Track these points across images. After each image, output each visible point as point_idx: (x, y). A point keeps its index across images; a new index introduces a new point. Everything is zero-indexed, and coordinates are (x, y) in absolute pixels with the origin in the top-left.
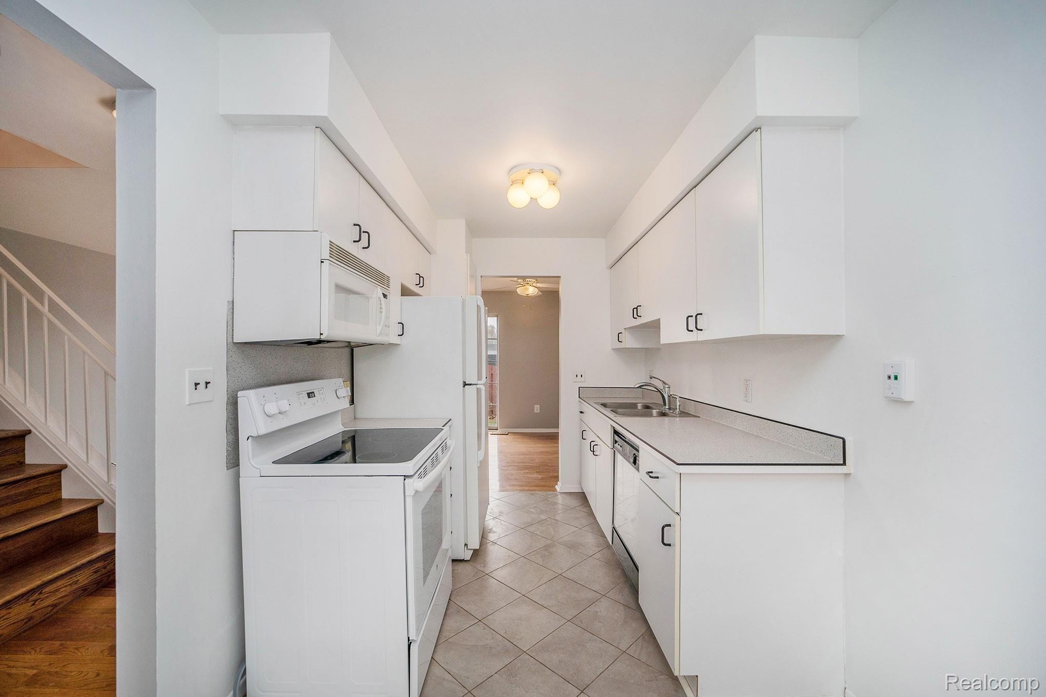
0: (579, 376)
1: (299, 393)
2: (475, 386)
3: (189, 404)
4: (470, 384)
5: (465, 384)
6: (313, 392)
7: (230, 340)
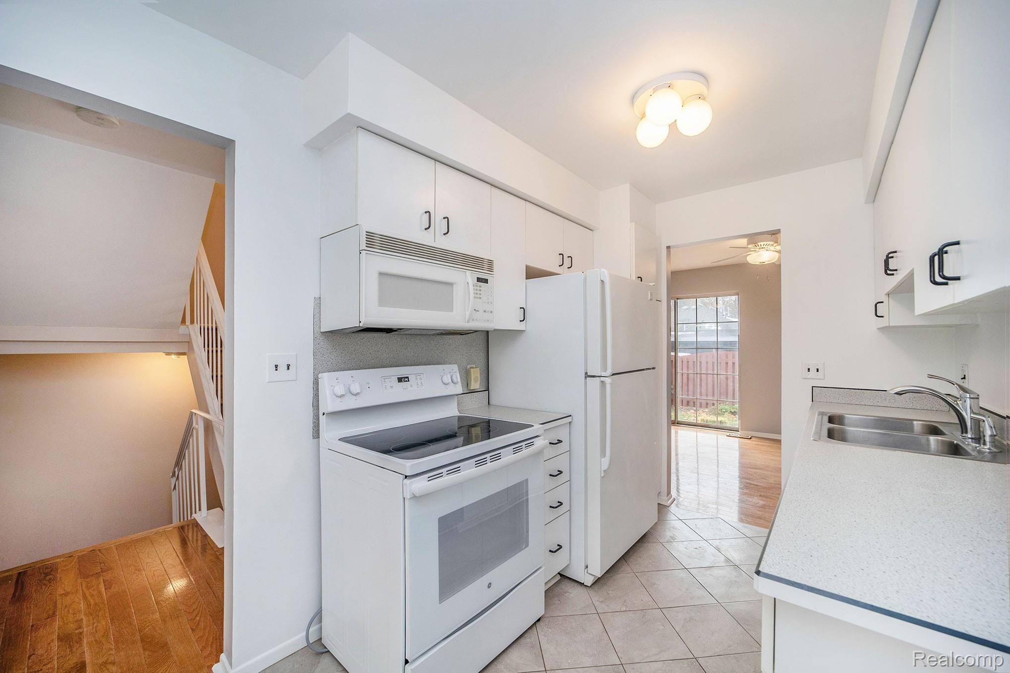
0: (813, 370)
1: (389, 377)
2: (598, 378)
3: (268, 382)
4: (594, 376)
5: (587, 376)
6: (408, 377)
7: (317, 329)
